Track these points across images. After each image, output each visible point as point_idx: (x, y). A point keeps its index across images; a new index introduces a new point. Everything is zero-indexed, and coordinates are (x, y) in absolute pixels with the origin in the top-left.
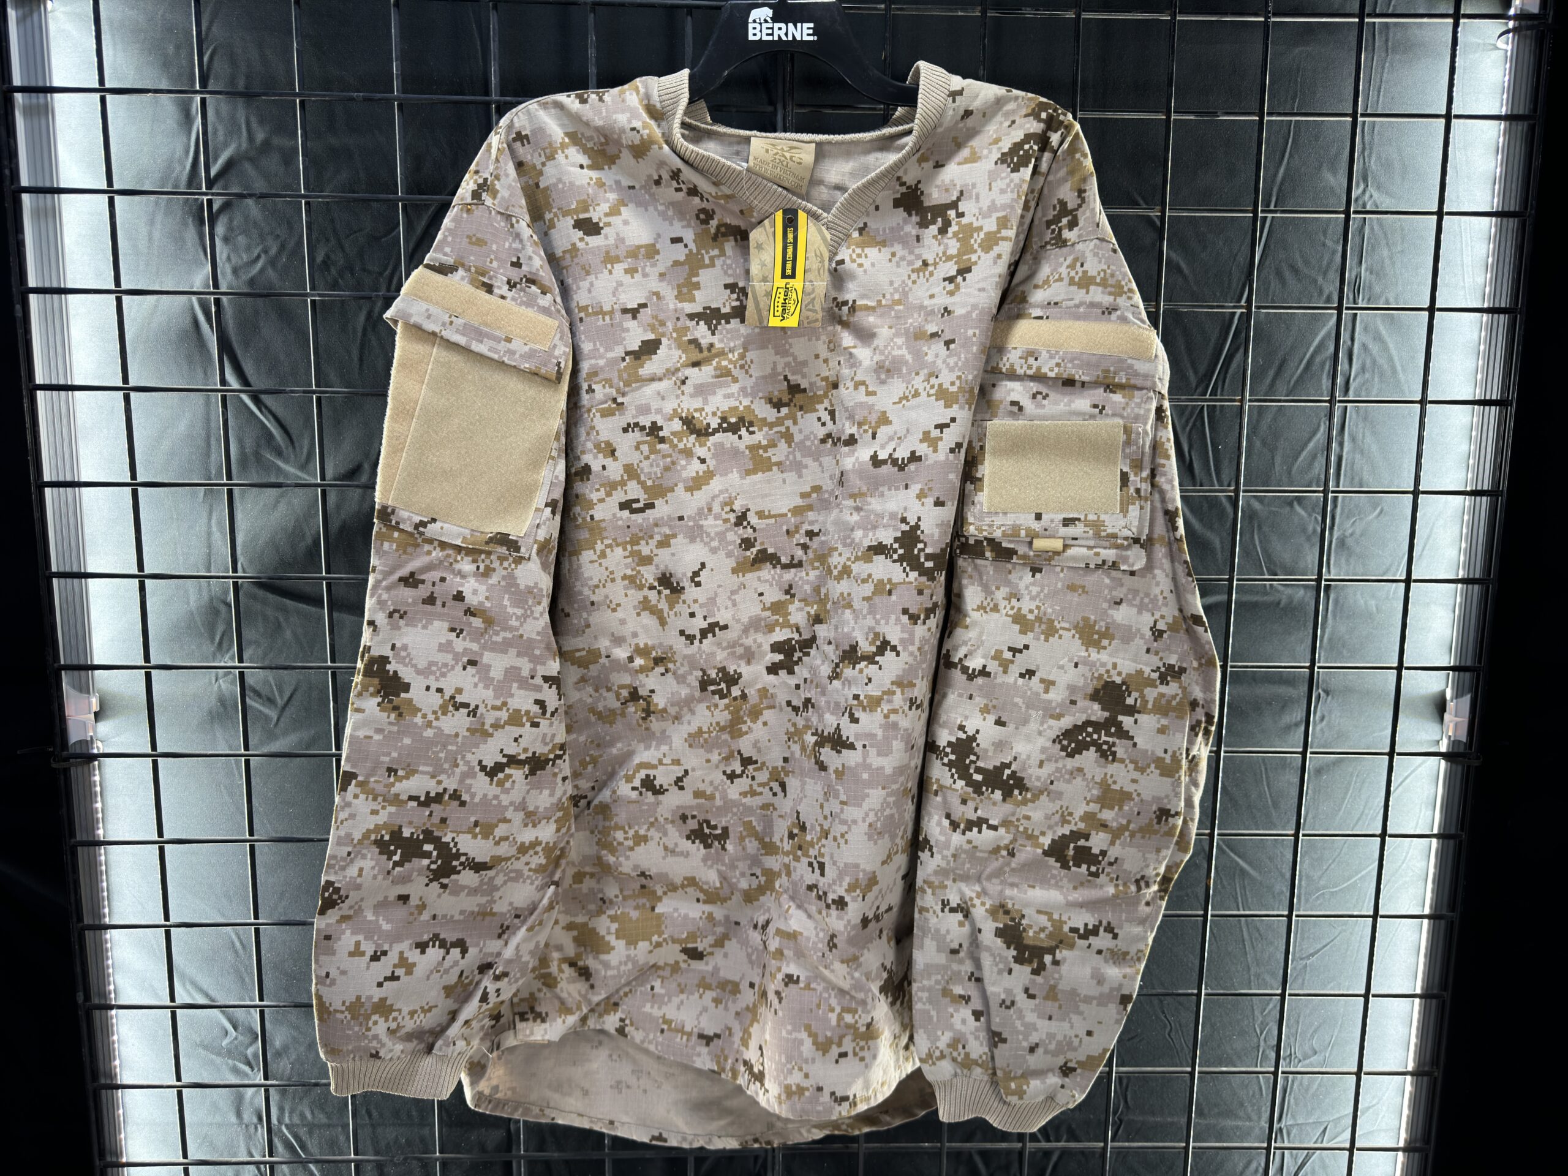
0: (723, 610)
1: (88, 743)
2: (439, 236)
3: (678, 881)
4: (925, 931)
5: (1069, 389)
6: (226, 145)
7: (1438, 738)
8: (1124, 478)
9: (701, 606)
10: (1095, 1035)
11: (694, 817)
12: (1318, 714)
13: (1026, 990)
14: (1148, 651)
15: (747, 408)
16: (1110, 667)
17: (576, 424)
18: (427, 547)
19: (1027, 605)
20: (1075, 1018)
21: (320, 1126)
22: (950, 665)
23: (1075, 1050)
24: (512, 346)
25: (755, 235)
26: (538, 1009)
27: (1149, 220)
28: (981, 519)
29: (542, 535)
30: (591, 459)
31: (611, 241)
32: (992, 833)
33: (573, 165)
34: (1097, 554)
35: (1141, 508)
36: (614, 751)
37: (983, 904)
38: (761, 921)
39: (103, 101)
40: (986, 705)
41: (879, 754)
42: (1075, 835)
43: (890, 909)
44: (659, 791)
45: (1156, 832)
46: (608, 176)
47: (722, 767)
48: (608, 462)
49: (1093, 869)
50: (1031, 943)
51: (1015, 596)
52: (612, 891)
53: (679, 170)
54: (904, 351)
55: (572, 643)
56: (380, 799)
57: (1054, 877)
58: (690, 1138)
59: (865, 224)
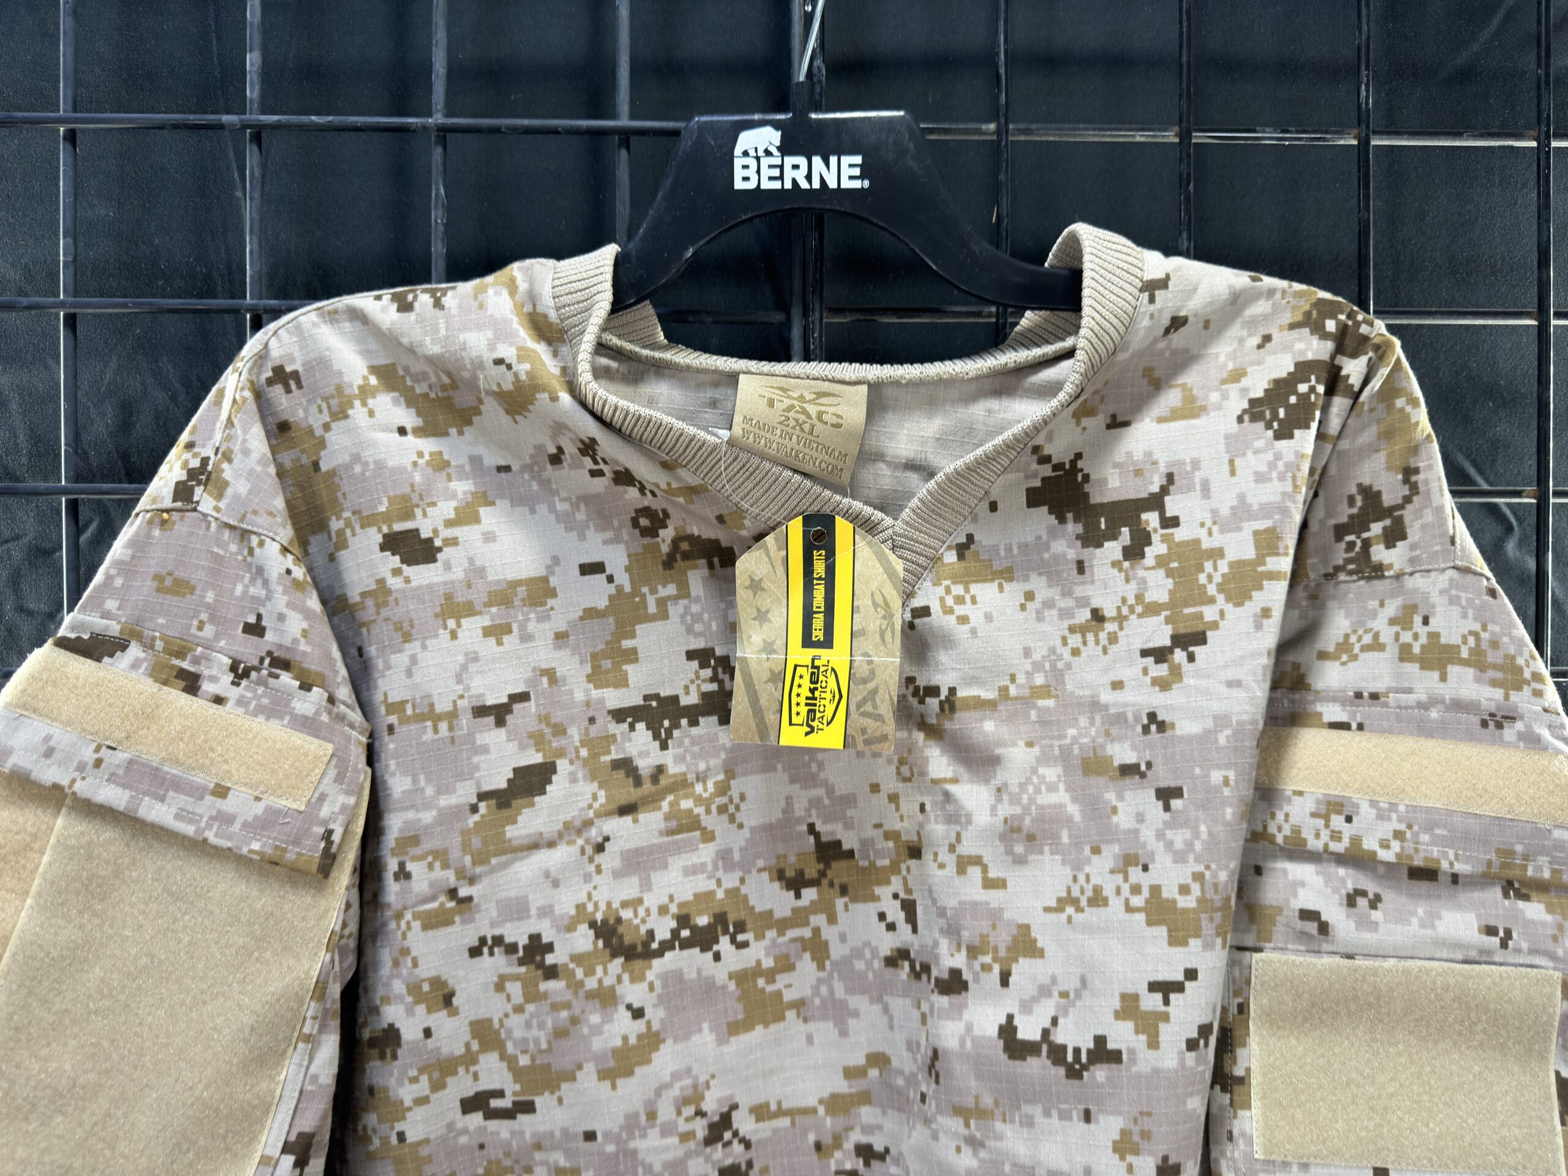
2: (99, 576)
5: (1424, 886)
15: (733, 893)
24: (228, 805)
25: (747, 564)
30: (402, 1014)
31: (458, 574)
33: (386, 429)
46: (456, 446)
48: (439, 1020)
53: (593, 441)
54: (1061, 796)
59: (970, 538)
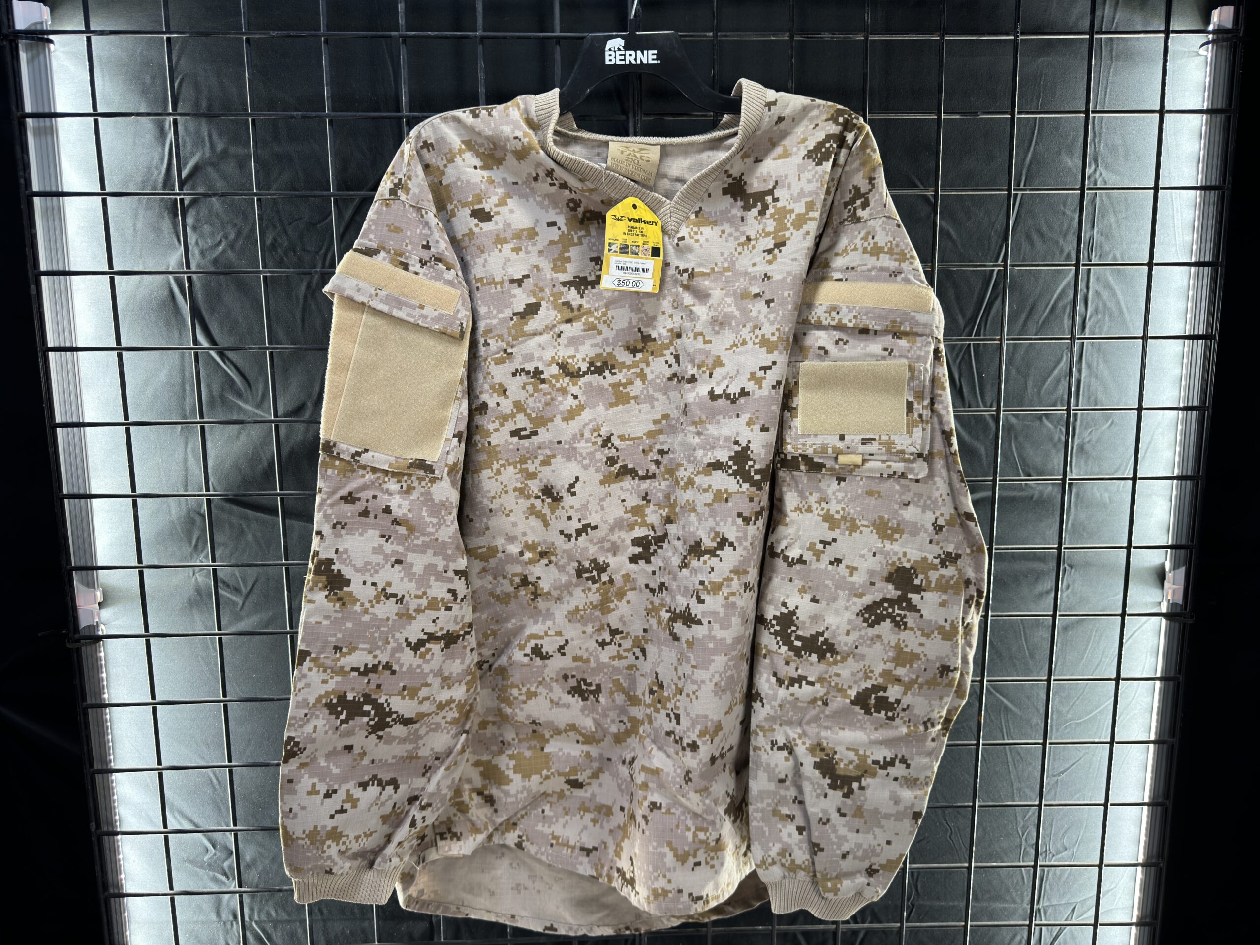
0: (593, 514)
1: (95, 627)
2: (365, 226)
3: (562, 727)
4: (758, 765)
5: (864, 336)
6: (193, 154)
7: (1159, 600)
8: (910, 406)
9: (577, 511)
10: (893, 844)
11: (573, 676)
12: (1065, 583)
13: (839, 810)
14: (931, 542)
15: (610, 354)
16: (901, 555)
17: (475, 370)
18: (361, 472)
19: (834, 507)
20: (876, 830)
21: (282, 922)
22: (774, 555)
23: (878, 855)
24: (424, 312)
26: (454, 830)
27: (925, 198)
28: (796, 440)
29: (451, 459)
30: (488, 398)
31: (500, 226)
32: (810, 687)
33: (469, 167)
34: (889, 467)
35: (924, 429)
36: (510, 625)
37: (804, 743)
38: (628, 758)
39: (96, 122)
40: (803, 586)
41: (721, 628)
42: (876, 688)
43: (731, 748)
44: (546, 657)
45: (939, 684)
46: (497, 174)
47: (595, 637)
48: (501, 399)
49: (890, 714)
50: (842, 773)
51: (824, 500)
52: (509, 735)
53: (553, 170)
54: (733, 308)
55: (476, 542)
56: (329, 671)
57: (859, 721)
58: (575, 927)
59: (701, 208)
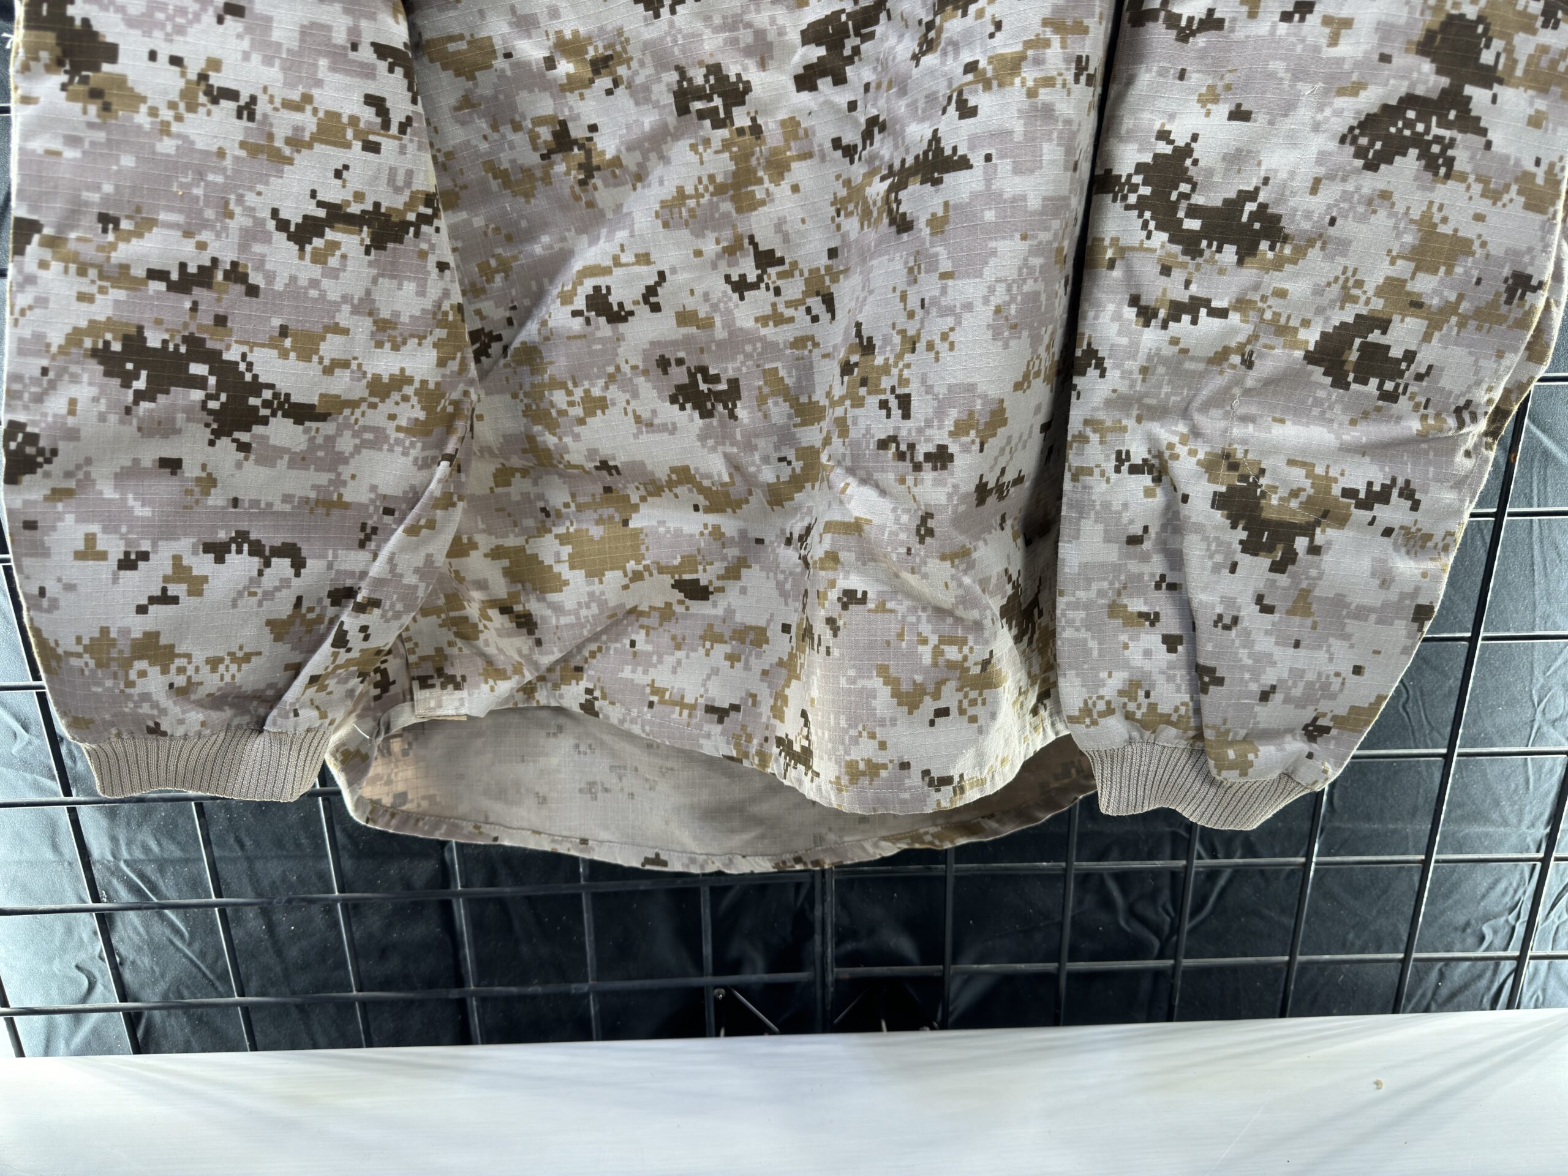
3: (662, 474)
4: (1083, 509)
10: (1367, 673)
11: (680, 362)
13: (1259, 599)
20: (1336, 644)
21: (174, 862)
22: (1143, 18)
23: (1333, 696)
26: (449, 671)
32: (1216, 323)
36: (538, 249)
37: (1192, 453)
38: (798, 529)
40: (1212, 87)
41: (1017, 169)
42: (1364, 324)
43: (1019, 480)
45: (1501, 319)
47: (724, 268)
49: (1389, 386)
50: (1274, 516)
52: (558, 496)
56: (93, 273)
57: (1318, 402)
58: (701, 858)
